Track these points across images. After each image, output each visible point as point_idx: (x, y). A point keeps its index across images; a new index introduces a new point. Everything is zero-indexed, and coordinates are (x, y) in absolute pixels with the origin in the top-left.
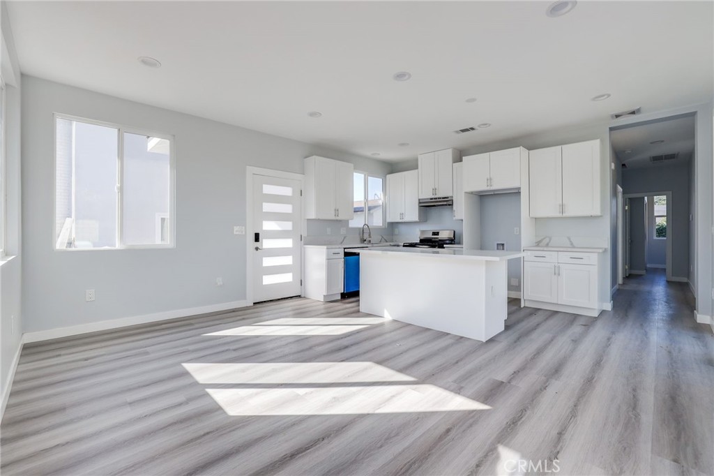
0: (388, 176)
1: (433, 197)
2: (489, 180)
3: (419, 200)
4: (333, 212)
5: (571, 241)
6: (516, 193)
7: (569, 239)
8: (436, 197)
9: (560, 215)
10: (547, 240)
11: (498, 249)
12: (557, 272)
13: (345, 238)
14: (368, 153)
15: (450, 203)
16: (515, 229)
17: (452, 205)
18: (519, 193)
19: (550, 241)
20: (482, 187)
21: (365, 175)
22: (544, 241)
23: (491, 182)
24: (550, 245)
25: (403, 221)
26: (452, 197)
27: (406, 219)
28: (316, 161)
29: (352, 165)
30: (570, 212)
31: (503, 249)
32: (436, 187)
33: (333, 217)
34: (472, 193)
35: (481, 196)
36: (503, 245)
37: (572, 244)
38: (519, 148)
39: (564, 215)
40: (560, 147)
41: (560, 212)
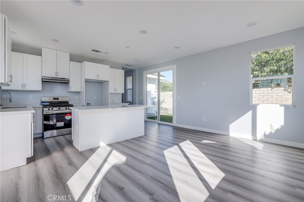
2: (98, 76)
3: (43, 76)
15: (68, 82)
16: (95, 96)
26: (69, 79)
31: (90, 105)
39: (115, 92)
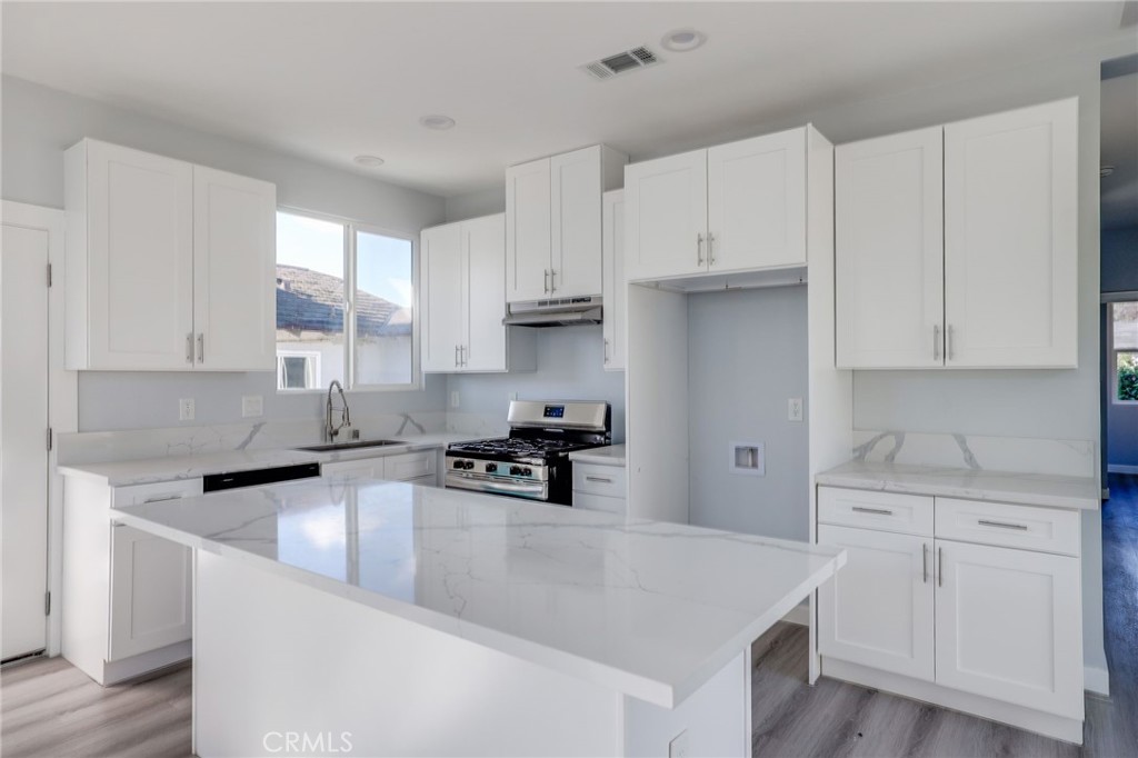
0: (429, 234)
1: (548, 297)
2: (707, 241)
3: (508, 306)
4: (181, 348)
5: (966, 450)
6: (792, 286)
7: (961, 440)
8: (556, 296)
9: (939, 364)
10: (891, 442)
11: (738, 464)
12: (932, 569)
13: (257, 428)
14: (345, 152)
15: (595, 315)
16: (791, 401)
17: (599, 322)
18: (799, 288)
19: (899, 445)
20: (684, 266)
21: (347, 228)
22: (878, 446)
23: (710, 250)
24: (899, 458)
25: (464, 369)
26: (601, 298)
27: (474, 365)
28: (97, 159)
29: (271, 188)
30: (968, 355)
32: (557, 268)
33: (179, 362)
34: (657, 285)
35: (689, 296)
36: (753, 451)
37: (970, 459)
38: (800, 131)
39: (950, 364)
40: (938, 129)
41: (936, 354)
